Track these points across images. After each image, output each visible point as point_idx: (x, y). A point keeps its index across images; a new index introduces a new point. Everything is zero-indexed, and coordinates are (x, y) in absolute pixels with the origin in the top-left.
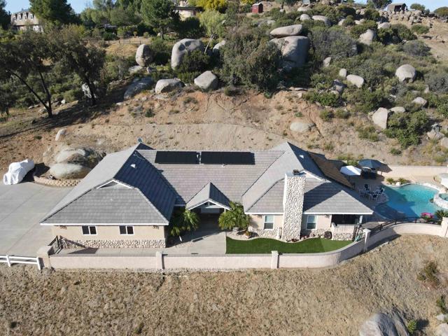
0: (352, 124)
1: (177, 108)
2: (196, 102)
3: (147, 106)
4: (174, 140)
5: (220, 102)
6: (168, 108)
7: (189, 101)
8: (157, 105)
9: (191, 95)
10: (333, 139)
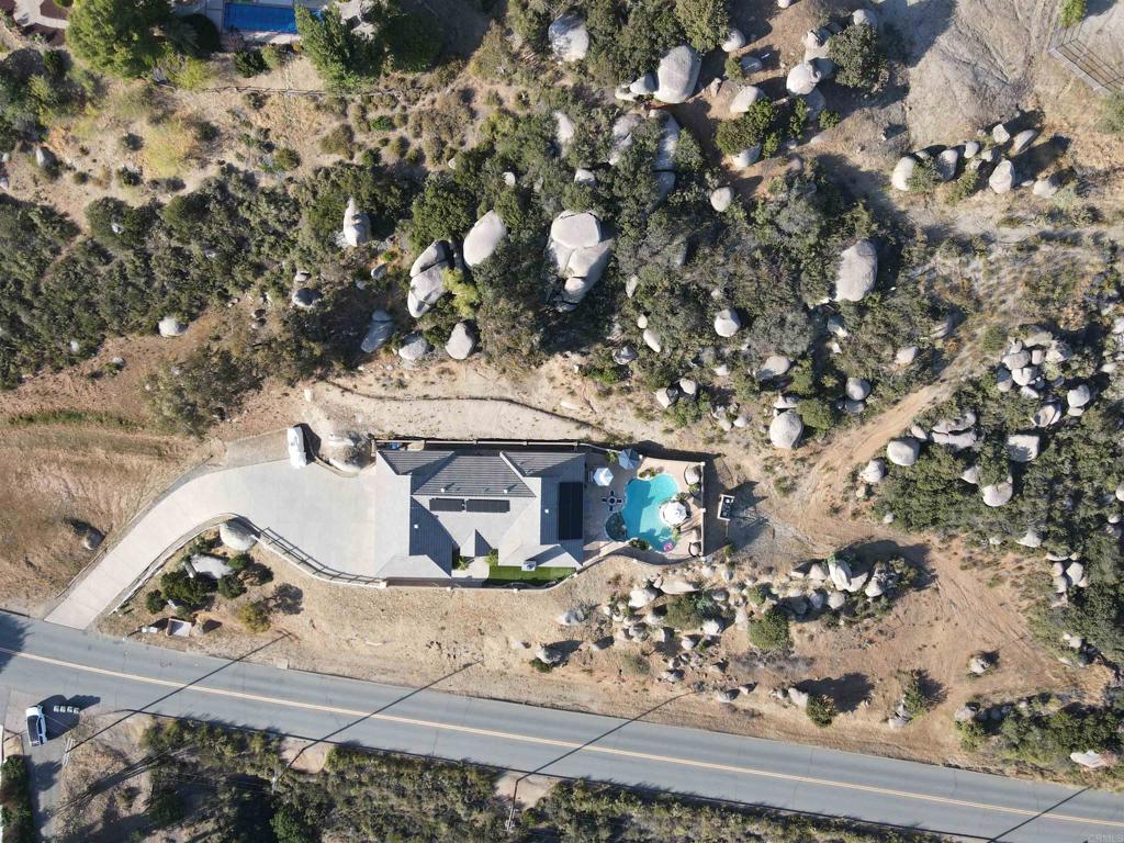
0: (631, 401)
1: (431, 379)
2: (451, 373)
3: (395, 376)
4: (436, 420)
5: (480, 371)
6: (421, 379)
7: (442, 373)
8: (407, 377)
9: (444, 365)
10: (606, 415)
